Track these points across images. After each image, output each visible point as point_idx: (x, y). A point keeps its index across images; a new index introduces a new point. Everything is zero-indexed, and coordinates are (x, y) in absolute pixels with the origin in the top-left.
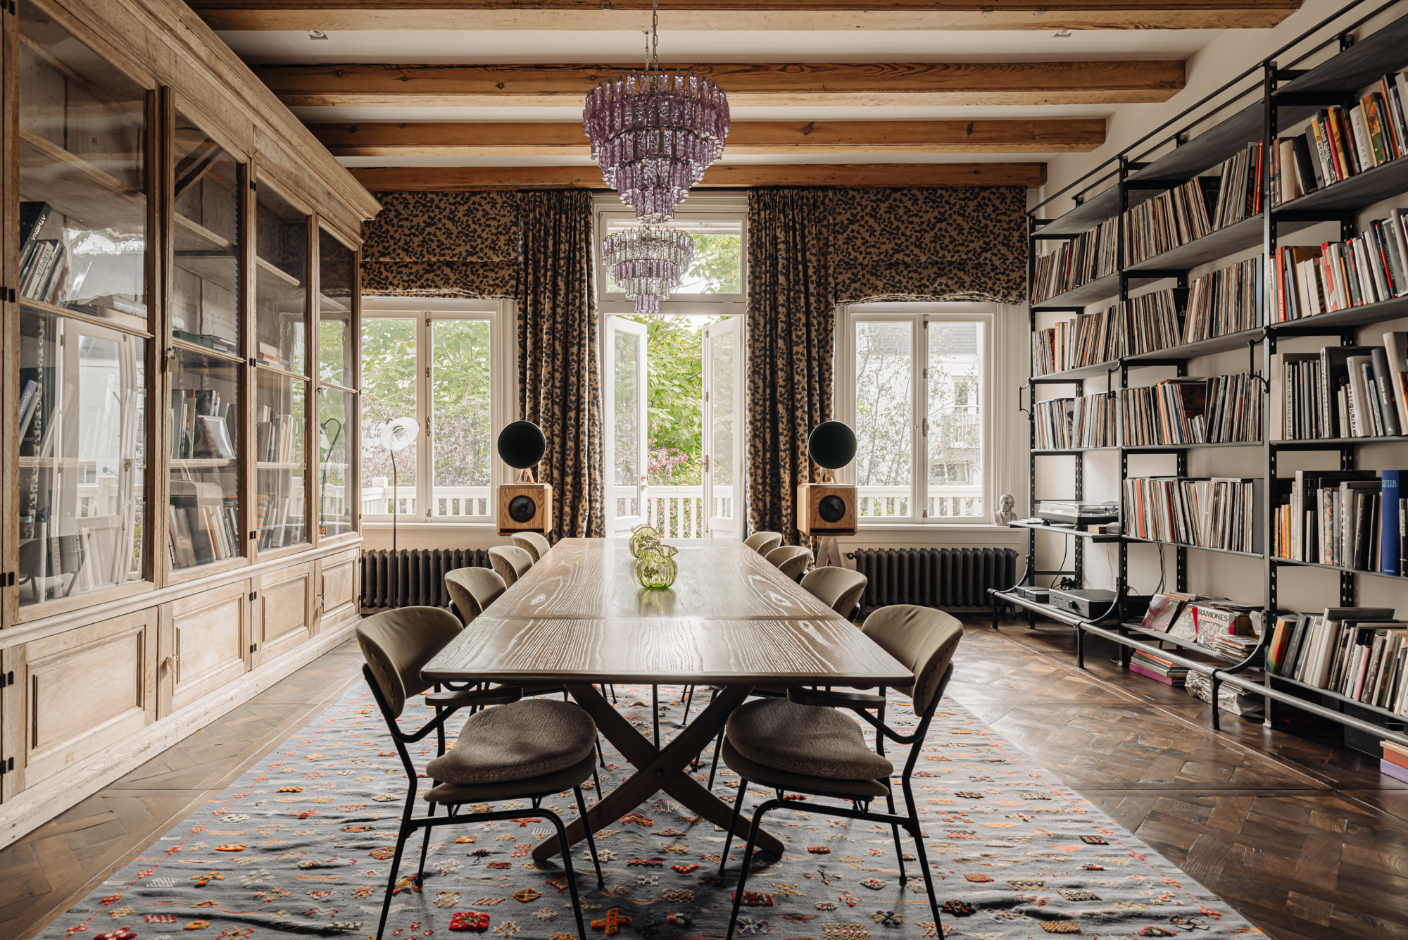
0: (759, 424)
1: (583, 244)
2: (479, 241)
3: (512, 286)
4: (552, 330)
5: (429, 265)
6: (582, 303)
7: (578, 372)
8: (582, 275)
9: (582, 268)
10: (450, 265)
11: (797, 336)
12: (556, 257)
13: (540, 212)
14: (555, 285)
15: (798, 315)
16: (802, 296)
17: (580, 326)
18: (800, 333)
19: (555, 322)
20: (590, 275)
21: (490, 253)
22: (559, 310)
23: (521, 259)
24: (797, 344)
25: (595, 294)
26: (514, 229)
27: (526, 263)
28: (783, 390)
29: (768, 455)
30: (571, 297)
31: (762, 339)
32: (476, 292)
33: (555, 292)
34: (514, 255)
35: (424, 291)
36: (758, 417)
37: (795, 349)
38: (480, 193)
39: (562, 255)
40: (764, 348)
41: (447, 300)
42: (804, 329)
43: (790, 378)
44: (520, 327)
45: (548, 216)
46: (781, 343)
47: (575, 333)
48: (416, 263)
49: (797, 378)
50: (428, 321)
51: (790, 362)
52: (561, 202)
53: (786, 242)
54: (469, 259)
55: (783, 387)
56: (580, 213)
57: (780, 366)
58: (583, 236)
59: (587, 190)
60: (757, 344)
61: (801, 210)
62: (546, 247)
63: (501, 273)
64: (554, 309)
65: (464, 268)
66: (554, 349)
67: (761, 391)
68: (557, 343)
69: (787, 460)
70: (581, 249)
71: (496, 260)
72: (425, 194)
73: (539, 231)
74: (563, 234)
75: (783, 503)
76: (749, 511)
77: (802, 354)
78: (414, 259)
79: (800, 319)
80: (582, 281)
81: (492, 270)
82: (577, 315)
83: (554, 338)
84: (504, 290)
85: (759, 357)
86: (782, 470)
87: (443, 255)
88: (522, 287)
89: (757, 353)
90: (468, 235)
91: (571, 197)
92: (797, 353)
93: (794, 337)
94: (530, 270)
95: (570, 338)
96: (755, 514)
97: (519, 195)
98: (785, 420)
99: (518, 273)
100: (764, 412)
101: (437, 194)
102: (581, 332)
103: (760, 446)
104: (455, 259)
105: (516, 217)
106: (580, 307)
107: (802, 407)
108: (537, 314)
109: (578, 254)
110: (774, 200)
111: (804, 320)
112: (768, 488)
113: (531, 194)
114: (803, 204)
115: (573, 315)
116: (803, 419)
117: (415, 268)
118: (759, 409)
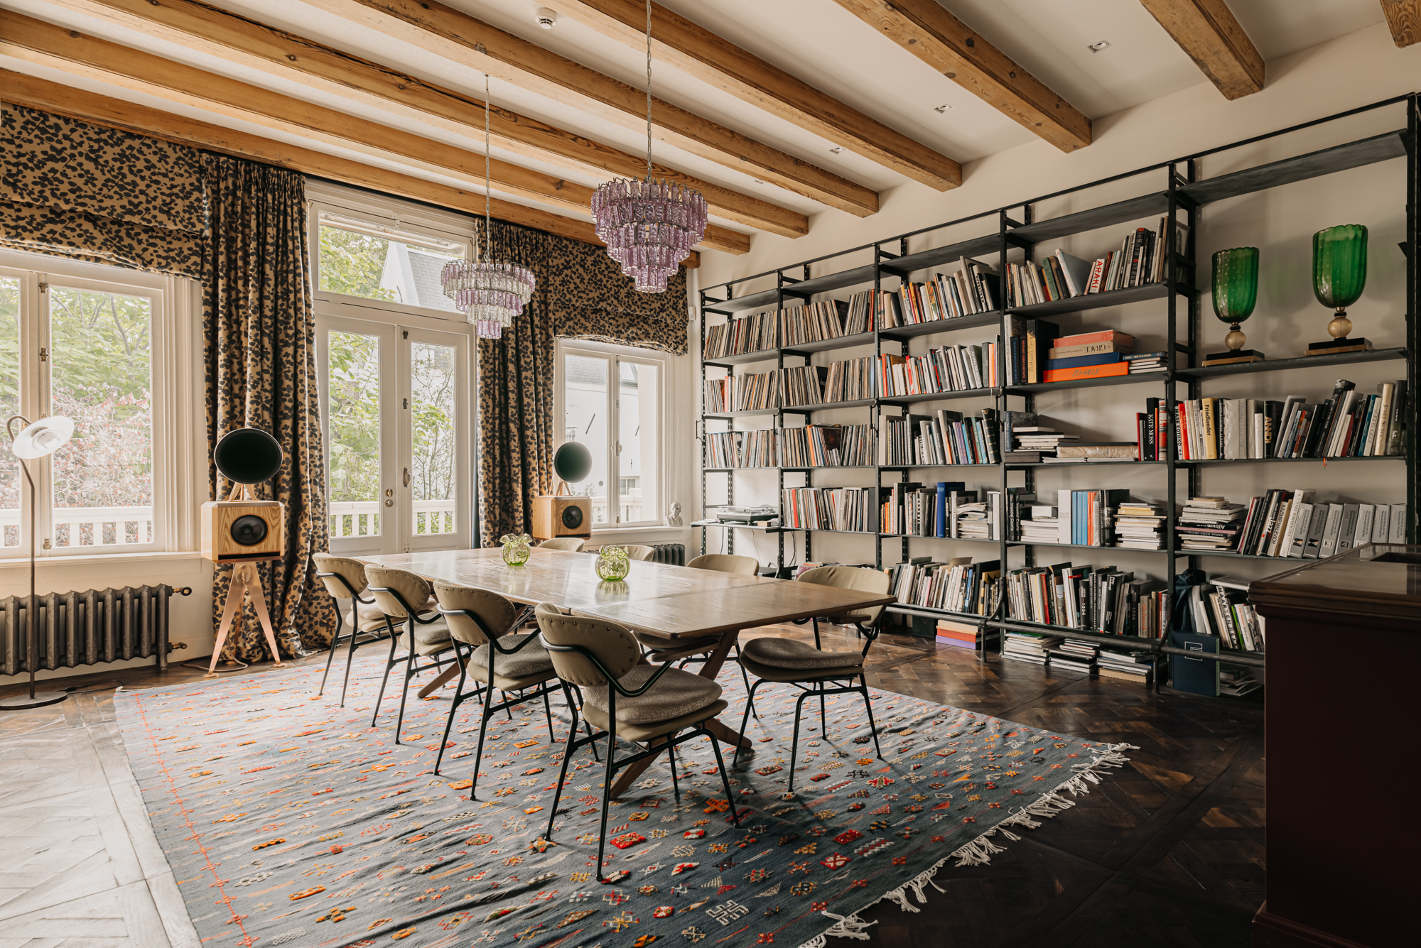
0: (489, 441)
1: (297, 233)
2: (142, 198)
3: (195, 263)
4: (259, 325)
5: (52, 211)
6: (298, 300)
7: (295, 375)
8: (296, 267)
9: (296, 260)
10: (88, 217)
11: (526, 362)
12: (262, 243)
13: (234, 184)
14: (262, 273)
15: (525, 343)
16: (529, 326)
17: (295, 323)
18: (528, 360)
19: (262, 315)
20: (305, 269)
21: (162, 217)
22: (268, 303)
23: (207, 233)
24: (526, 370)
25: (311, 291)
26: (196, 194)
27: (216, 236)
28: (514, 411)
29: (498, 470)
30: (279, 289)
31: (491, 361)
32: (138, 261)
33: (262, 280)
34: (199, 227)
35: (45, 246)
36: (489, 434)
37: (524, 374)
38: (140, 137)
39: (270, 240)
40: (493, 370)
41: (82, 262)
42: (532, 357)
43: (520, 400)
44: (206, 314)
45: (247, 190)
46: (511, 367)
47: (291, 332)
48: (29, 205)
49: (526, 400)
50: (42, 286)
51: (520, 386)
52: (264, 177)
54: (127, 218)
55: (515, 408)
56: (291, 197)
57: (512, 388)
58: (296, 224)
59: (300, 173)
60: (487, 366)
61: (525, 247)
62: (246, 225)
63: (176, 244)
64: (261, 298)
65: (115, 228)
66: (263, 347)
67: (490, 409)
68: (266, 340)
69: (520, 475)
70: (293, 238)
71: (171, 226)
72: (41, 113)
73: (233, 205)
74: (270, 217)
75: (517, 514)
76: (482, 523)
77: (531, 380)
78: (27, 199)
79: (527, 347)
80: (296, 275)
81: (163, 239)
82: (292, 311)
83: (263, 334)
84: (184, 266)
85: (489, 378)
86: (515, 485)
87: (84, 205)
88: (208, 267)
89: (488, 374)
90: (126, 189)
91: (278, 176)
92: (526, 378)
93: (522, 363)
94: (222, 249)
95: (282, 336)
96: (490, 526)
97: (205, 156)
98: (516, 438)
99: (203, 249)
100: (493, 429)
101: (67, 121)
102: (297, 332)
103: (490, 461)
104: (103, 213)
105: (199, 180)
106: (295, 303)
107: (532, 427)
108: (233, 303)
109: (290, 243)
110: (502, 233)
111: (531, 349)
112: (497, 501)
113: (222, 159)
114: (526, 242)
115: (285, 311)
116: (533, 438)
117: (26, 212)
118: (490, 427)
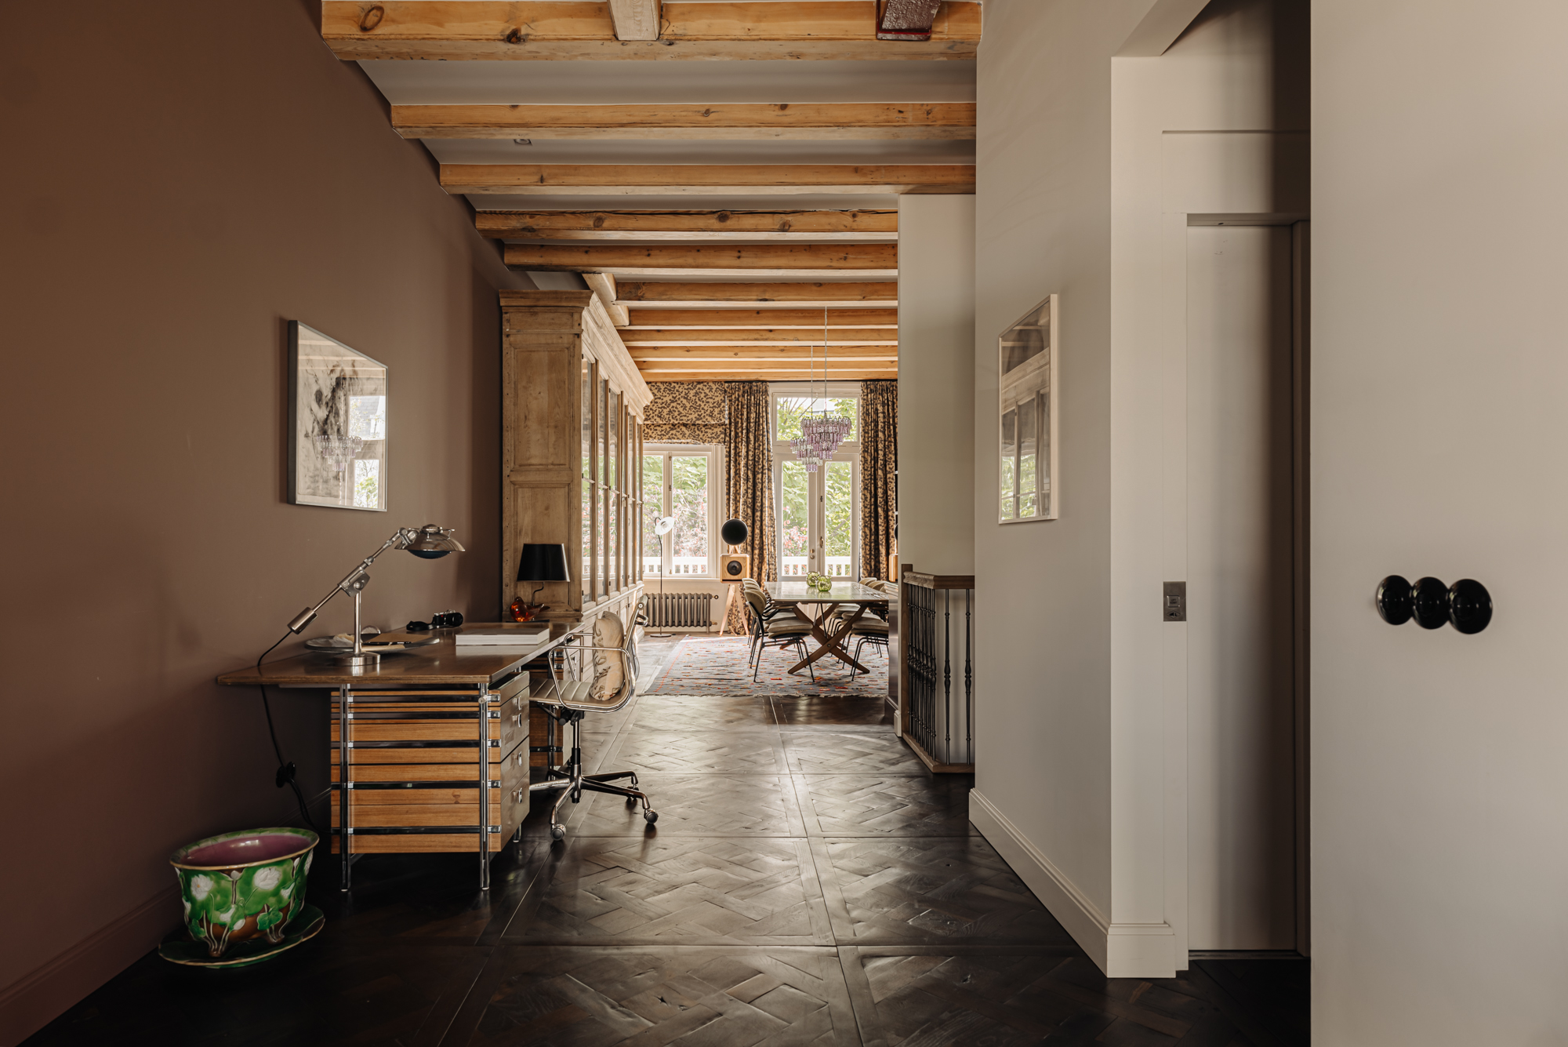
0: (867, 519)
1: (764, 414)
2: (703, 411)
3: (722, 438)
4: (747, 465)
5: (673, 425)
6: (763, 449)
7: (762, 489)
8: (763, 432)
9: (763, 428)
10: (685, 425)
11: (890, 468)
12: (748, 422)
13: (738, 395)
14: (748, 437)
15: (890, 455)
16: (893, 444)
17: (762, 462)
18: (891, 466)
19: (748, 460)
20: (768, 432)
21: (709, 419)
22: (751, 453)
23: (727, 422)
24: (890, 473)
25: (771, 443)
26: (723, 404)
27: (730, 423)
28: (881, 500)
29: (873, 537)
30: (757, 444)
31: (869, 469)
32: (701, 442)
33: (748, 442)
34: (723, 420)
35: (670, 441)
36: (867, 515)
37: (888, 476)
38: (702, 382)
39: (752, 421)
40: (871, 474)
41: (682, 445)
42: (894, 464)
43: (885, 492)
44: (727, 462)
45: (743, 396)
46: (880, 472)
47: (760, 467)
48: (665, 424)
49: (889, 492)
50: (670, 458)
51: (886, 483)
52: (751, 388)
53: (883, 413)
54: (697, 422)
55: (881, 498)
56: (762, 396)
57: (880, 485)
58: (764, 409)
59: (766, 381)
60: (866, 472)
61: (892, 392)
62: (742, 415)
63: (715, 430)
64: (747, 452)
65: (693, 427)
66: (748, 476)
67: (868, 499)
68: (749, 472)
69: (884, 541)
70: (763, 417)
71: (713, 422)
72: (670, 383)
73: (738, 405)
74: (752, 408)
75: (881, 565)
76: (861, 570)
77: (893, 479)
78: (665, 422)
79: (891, 458)
80: (763, 436)
81: (710, 428)
82: (761, 456)
83: (748, 469)
84: (717, 440)
85: (867, 480)
86: (880, 547)
87: (682, 420)
88: (727, 439)
89: (866, 477)
90: (697, 408)
91: (757, 386)
92: (890, 478)
93: (888, 469)
94: (733, 429)
95: (757, 469)
96: (865, 572)
97: (726, 384)
98: (882, 517)
99: (725, 430)
100: (870, 512)
101: (677, 383)
102: (763, 466)
103: (868, 532)
104: (689, 422)
105: (724, 397)
106: (762, 451)
107: (892, 509)
108: (737, 454)
109: (761, 420)
110: (876, 387)
111: (893, 459)
112: (873, 557)
113: (733, 384)
114: (893, 389)
115: (758, 456)
116: (892, 517)
117: (664, 427)
118: (867, 510)
